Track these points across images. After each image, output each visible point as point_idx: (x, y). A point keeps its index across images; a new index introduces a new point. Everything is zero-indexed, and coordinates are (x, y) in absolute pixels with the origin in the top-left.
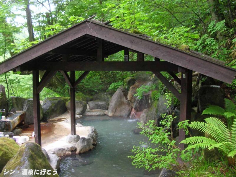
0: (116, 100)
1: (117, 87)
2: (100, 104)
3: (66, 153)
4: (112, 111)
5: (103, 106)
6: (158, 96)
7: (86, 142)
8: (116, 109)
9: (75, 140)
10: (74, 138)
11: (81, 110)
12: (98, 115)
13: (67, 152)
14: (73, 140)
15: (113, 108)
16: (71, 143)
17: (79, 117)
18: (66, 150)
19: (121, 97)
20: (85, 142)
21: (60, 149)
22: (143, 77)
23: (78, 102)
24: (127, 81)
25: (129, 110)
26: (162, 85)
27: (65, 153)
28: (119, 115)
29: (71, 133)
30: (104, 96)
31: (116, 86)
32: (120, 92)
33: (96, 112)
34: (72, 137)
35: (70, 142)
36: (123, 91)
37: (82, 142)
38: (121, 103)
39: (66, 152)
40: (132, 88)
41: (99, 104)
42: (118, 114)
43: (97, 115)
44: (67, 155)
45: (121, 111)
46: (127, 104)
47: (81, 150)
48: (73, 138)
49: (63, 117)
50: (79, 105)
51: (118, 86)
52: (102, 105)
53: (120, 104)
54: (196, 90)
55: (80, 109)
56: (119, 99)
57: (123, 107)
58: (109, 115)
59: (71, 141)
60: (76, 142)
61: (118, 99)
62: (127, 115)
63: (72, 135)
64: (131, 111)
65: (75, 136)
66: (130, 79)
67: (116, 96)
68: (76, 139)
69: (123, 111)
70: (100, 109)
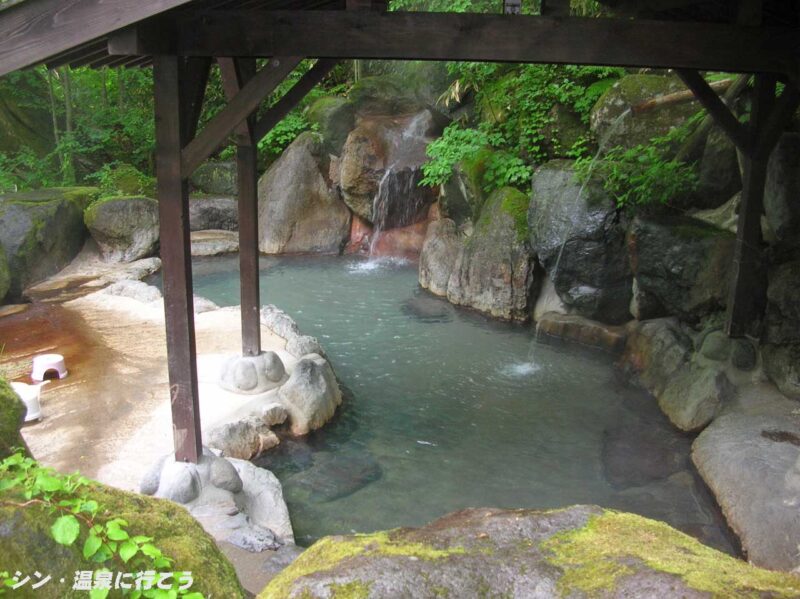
0: (290, 189)
1: (285, 137)
2: (219, 207)
3: (261, 442)
4: (279, 234)
5: (230, 214)
6: (516, 169)
7: (322, 379)
8: (294, 225)
9: (268, 379)
10: (264, 370)
11: (153, 238)
12: (219, 255)
13: (262, 438)
14: (261, 379)
15: (283, 222)
16: (256, 390)
17: (153, 266)
18: (255, 426)
19: (307, 178)
20: (318, 380)
21: (232, 430)
22: (386, 98)
23: (141, 203)
24: (328, 115)
25: (344, 227)
26: (534, 128)
27: (256, 443)
28: (307, 248)
29: (244, 349)
30: (221, 175)
31: (280, 135)
32: (303, 159)
33: (206, 240)
34: (253, 366)
35: (249, 388)
36: (313, 155)
37: (311, 382)
38: (312, 201)
39: (257, 438)
40: (357, 139)
41: (213, 208)
42: (301, 244)
43: (214, 252)
44: (265, 451)
45: (313, 232)
46: (334, 203)
47: (313, 418)
48: (257, 367)
49: (81, 272)
50: (145, 218)
51: (286, 133)
52: (226, 211)
53: (306, 205)
54: (713, 146)
55: (150, 234)
56: (302, 186)
57: (320, 215)
58: (267, 251)
59: (252, 384)
60: (274, 384)
61: (299, 186)
62: (336, 245)
63: (251, 354)
64: (350, 231)
65: (267, 360)
66: (339, 105)
67: (290, 174)
68: (271, 374)
69: (322, 233)
70: (220, 228)
